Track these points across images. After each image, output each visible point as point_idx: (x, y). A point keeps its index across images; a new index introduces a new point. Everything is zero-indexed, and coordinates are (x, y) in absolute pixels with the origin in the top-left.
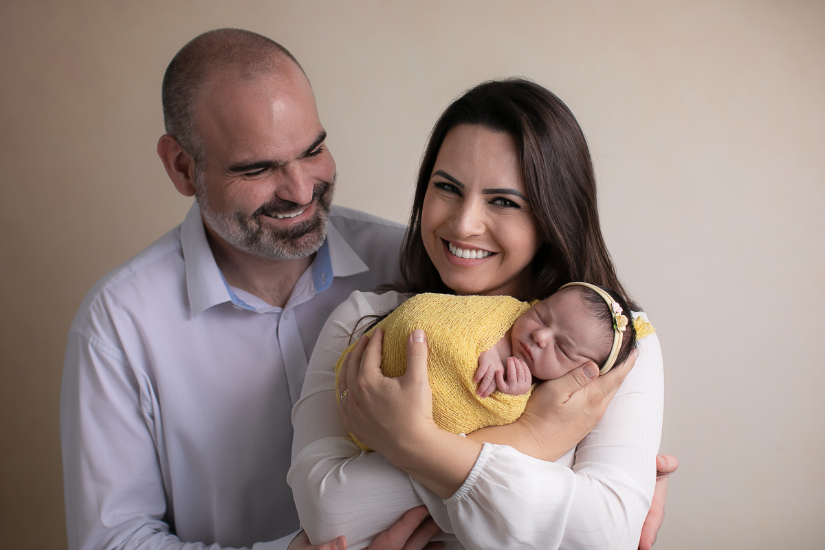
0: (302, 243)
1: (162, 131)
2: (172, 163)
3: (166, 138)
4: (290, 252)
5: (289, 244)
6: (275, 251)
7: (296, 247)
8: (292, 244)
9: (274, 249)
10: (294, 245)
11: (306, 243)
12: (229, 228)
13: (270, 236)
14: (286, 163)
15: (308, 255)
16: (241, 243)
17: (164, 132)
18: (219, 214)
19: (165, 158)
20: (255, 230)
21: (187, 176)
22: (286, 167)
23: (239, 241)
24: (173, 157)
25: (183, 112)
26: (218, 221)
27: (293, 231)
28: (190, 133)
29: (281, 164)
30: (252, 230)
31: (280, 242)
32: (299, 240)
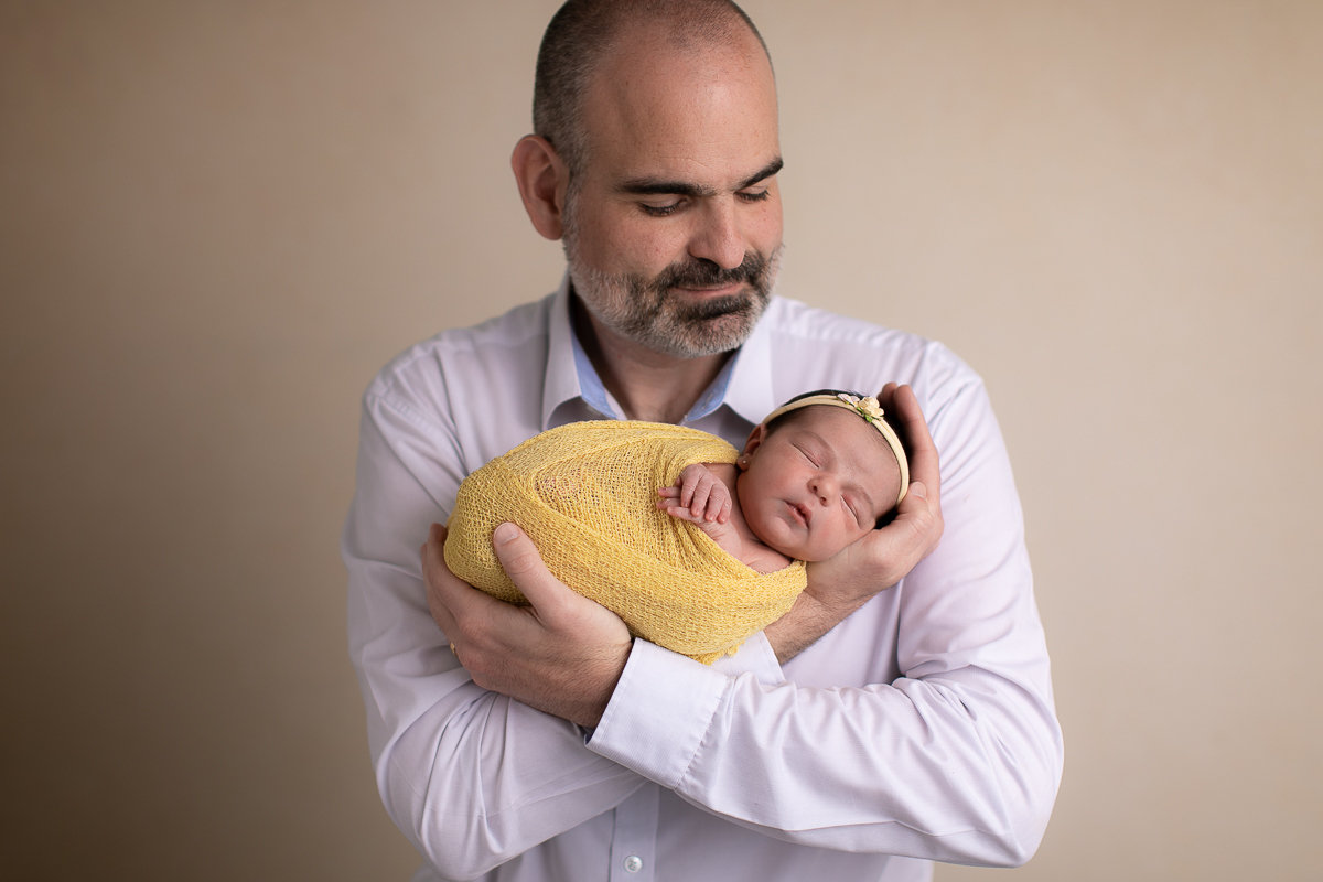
0: (715, 328)
1: (528, 128)
2: (532, 181)
3: (530, 139)
4: (695, 343)
5: (695, 328)
6: (673, 342)
7: (705, 334)
8: (700, 329)
9: (670, 339)
10: (703, 331)
11: (722, 329)
12: (606, 297)
13: (669, 318)
14: (712, 194)
15: (721, 350)
16: (618, 325)
17: (529, 129)
18: (595, 271)
19: (522, 176)
20: (648, 307)
21: (553, 209)
22: (711, 201)
23: (616, 323)
24: (534, 173)
25: (567, 87)
26: (590, 282)
27: (707, 307)
28: (571, 122)
29: (705, 192)
30: (645, 305)
31: (682, 328)
32: (712, 322)
